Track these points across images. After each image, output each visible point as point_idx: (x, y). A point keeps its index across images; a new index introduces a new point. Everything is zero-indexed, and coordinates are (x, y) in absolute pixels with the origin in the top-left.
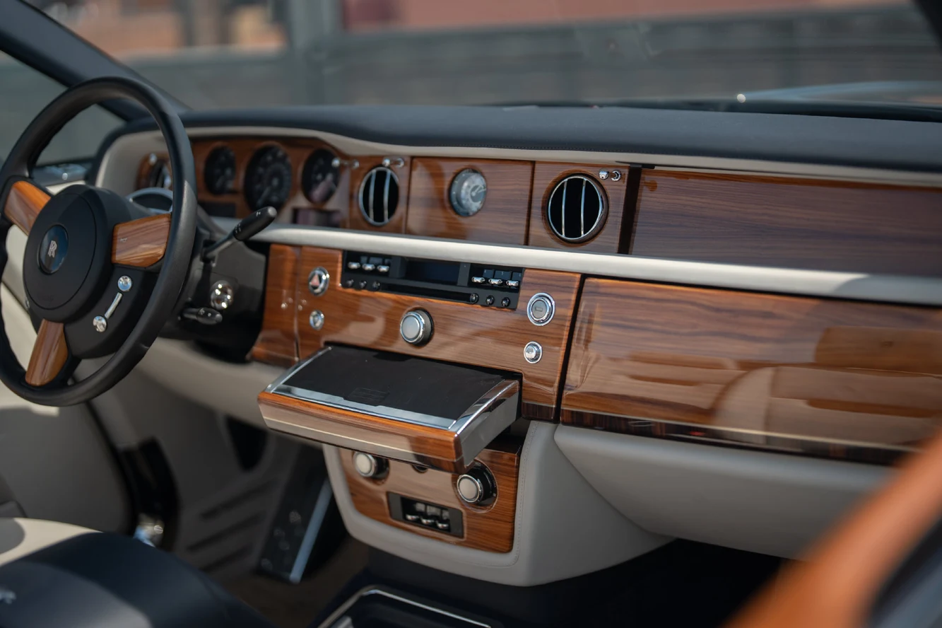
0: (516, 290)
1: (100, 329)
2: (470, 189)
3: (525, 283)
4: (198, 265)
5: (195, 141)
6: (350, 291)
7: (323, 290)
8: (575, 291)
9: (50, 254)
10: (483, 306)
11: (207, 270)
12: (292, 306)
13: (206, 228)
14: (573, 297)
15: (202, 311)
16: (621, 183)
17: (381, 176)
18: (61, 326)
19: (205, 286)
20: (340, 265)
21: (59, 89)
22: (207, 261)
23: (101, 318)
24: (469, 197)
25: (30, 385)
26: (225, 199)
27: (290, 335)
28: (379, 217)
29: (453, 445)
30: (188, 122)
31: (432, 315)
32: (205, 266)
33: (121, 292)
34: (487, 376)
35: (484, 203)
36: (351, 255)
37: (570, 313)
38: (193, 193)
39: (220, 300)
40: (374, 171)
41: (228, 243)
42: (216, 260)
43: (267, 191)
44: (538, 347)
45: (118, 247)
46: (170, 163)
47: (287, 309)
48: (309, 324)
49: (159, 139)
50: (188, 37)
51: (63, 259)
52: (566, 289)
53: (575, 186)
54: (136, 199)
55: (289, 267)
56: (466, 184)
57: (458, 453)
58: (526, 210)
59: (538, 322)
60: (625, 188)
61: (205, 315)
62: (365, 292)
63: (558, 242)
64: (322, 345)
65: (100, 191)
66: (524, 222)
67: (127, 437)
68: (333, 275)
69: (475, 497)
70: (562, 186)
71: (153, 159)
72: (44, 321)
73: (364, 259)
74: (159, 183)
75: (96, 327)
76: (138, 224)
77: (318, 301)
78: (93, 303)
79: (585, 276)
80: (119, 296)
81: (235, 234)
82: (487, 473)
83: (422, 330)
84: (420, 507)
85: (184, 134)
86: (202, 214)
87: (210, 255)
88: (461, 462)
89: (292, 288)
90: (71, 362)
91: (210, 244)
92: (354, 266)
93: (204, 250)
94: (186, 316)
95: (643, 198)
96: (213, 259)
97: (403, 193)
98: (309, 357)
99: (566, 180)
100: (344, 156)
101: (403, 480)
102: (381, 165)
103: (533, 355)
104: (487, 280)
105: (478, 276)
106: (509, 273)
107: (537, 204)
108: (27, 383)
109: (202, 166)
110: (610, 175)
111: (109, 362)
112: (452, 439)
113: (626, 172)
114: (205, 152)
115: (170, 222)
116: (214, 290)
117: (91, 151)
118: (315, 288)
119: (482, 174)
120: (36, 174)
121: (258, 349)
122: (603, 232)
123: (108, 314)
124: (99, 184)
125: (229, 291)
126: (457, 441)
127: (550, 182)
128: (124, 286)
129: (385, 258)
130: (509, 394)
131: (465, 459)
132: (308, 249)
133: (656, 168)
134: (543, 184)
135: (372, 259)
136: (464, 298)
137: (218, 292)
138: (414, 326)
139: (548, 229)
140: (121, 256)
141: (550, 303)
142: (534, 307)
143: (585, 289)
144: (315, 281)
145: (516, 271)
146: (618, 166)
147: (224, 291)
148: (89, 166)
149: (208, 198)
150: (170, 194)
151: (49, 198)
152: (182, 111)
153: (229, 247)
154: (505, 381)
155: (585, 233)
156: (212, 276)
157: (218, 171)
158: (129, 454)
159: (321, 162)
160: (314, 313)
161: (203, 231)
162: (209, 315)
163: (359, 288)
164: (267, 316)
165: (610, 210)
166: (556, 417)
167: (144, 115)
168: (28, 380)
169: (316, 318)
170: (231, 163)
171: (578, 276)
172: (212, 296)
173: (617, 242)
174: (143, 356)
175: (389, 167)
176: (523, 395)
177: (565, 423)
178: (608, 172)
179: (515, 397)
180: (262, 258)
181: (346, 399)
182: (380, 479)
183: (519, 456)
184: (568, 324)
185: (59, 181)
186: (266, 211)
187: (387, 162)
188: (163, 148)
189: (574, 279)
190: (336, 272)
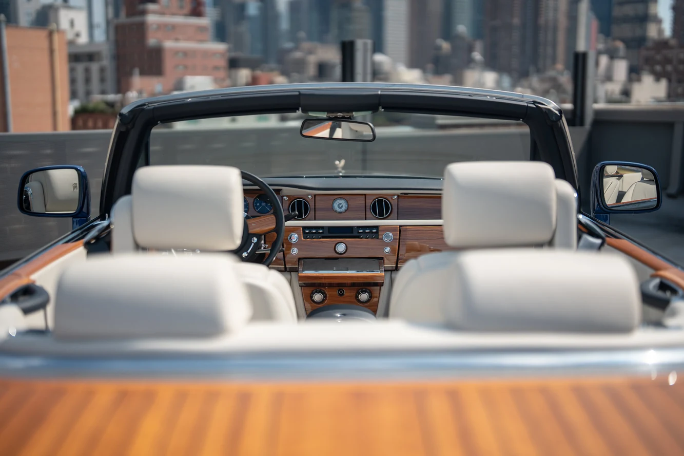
0: (377, 232)
2: (338, 204)
3: (381, 230)
8: (398, 231)
10: (366, 239)
14: (398, 233)
16: (396, 199)
20: (301, 232)
30: (271, 185)
31: (347, 244)
36: (305, 228)
37: (398, 237)
40: (296, 200)
44: (389, 249)
45: (249, 229)
52: (395, 230)
53: (380, 202)
58: (364, 209)
59: (387, 241)
62: (315, 240)
66: (364, 214)
68: (299, 235)
69: (367, 299)
70: (376, 201)
79: (401, 226)
80: (253, 244)
83: (344, 249)
97: (312, 207)
99: (377, 199)
102: (300, 198)
103: (387, 251)
104: (364, 231)
105: (360, 230)
107: (368, 206)
113: (397, 196)
119: (345, 199)
122: (391, 214)
123: (249, 251)
127: (371, 200)
134: (369, 202)
136: (358, 237)
138: (341, 248)
139: (373, 215)
140: (254, 230)
141: (391, 235)
142: (385, 237)
143: (402, 230)
145: (377, 227)
146: (394, 194)
155: (386, 215)
163: (312, 239)
165: (393, 208)
166: (396, 269)
171: (399, 226)
175: (303, 199)
176: (385, 264)
178: (390, 197)
184: (398, 241)
189: (397, 228)
190: (301, 234)
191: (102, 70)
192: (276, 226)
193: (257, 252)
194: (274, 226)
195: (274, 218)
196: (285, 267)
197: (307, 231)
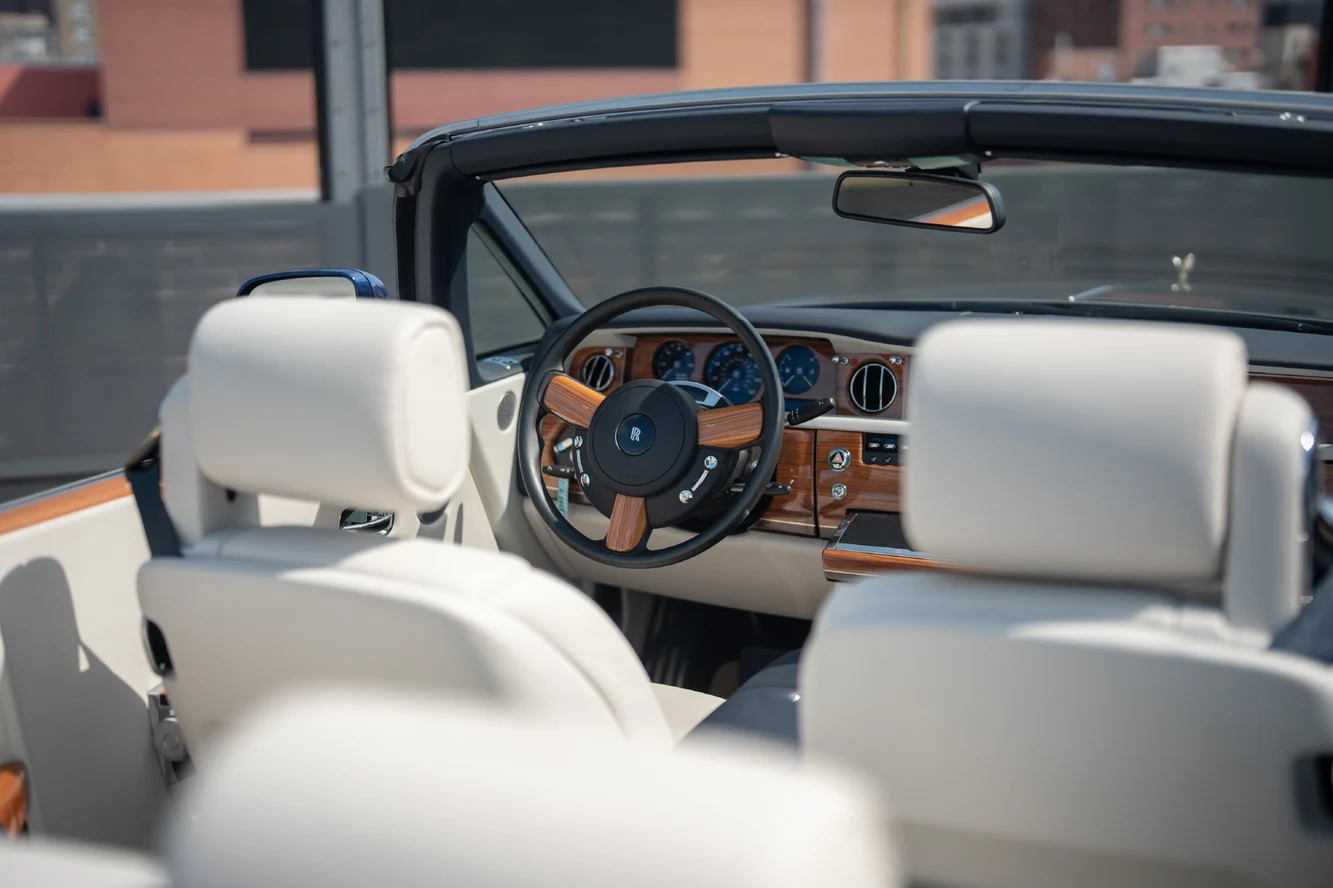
1: (686, 501)
6: (873, 466)
9: (632, 438)
18: (642, 499)
20: (861, 445)
23: (686, 492)
33: (707, 469)
36: (869, 437)
40: (866, 367)
43: (728, 381)
45: (702, 432)
48: (831, 495)
64: (844, 512)
68: (854, 454)
71: (609, 353)
72: (620, 496)
75: (681, 499)
76: (725, 412)
78: (683, 478)
80: (706, 473)
81: (790, 420)
92: (871, 445)
97: (901, 385)
102: (875, 362)
114: (654, 347)
115: (763, 410)
123: (694, 488)
128: (710, 464)
140: (707, 440)
163: (882, 464)
169: (838, 490)
187: (893, 360)
190: (857, 451)
191: (1001, 40)
192: (762, 431)
193: (733, 490)
194: (757, 432)
195: (760, 413)
196: (817, 528)
197: (874, 445)
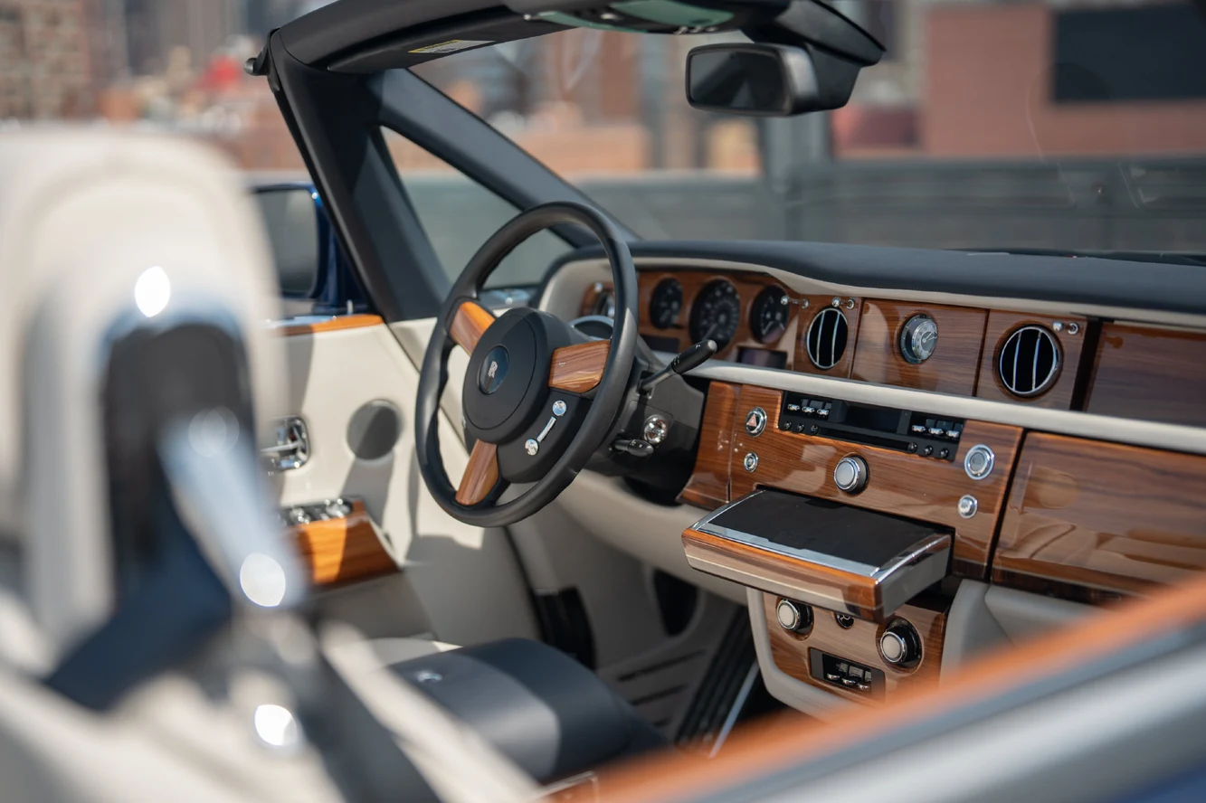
0: (956, 441)
1: (532, 452)
2: (922, 333)
3: (964, 434)
4: (633, 397)
5: (641, 270)
6: (787, 433)
7: (759, 431)
8: (1016, 445)
9: (490, 375)
10: (921, 456)
11: (642, 402)
12: (727, 448)
13: (646, 360)
14: (1013, 451)
15: (634, 442)
16: (1079, 334)
17: (831, 317)
18: (495, 446)
19: (639, 419)
20: (779, 406)
21: (515, 212)
22: (643, 392)
23: (533, 441)
24: (919, 343)
25: (460, 504)
26: (669, 333)
27: (721, 477)
28: (825, 360)
29: (872, 592)
30: (636, 251)
31: (869, 463)
32: (640, 398)
33: (555, 417)
34: (918, 528)
35: (932, 351)
37: (1009, 467)
38: (635, 324)
39: (653, 434)
40: (824, 312)
41: (666, 375)
42: (652, 393)
43: (713, 327)
44: (973, 502)
46: (614, 293)
47: (722, 450)
48: (743, 466)
49: (605, 267)
50: (655, 158)
51: (501, 382)
52: (1008, 443)
53: (1029, 337)
54: (577, 326)
55: (727, 406)
56: (917, 330)
57: (878, 601)
58: (977, 360)
59: (976, 475)
60: (1082, 342)
61: (636, 446)
62: (802, 436)
63: (1007, 395)
64: (754, 488)
65: (543, 315)
66: (974, 373)
67: (548, 583)
68: (771, 416)
69: (898, 657)
70: (1016, 337)
71: (598, 288)
72: (478, 441)
73: (805, 402)
74: (603, 311)
75: (527, 450)
76: (579, 348)
77: (754, 441)
78: (526, 426)
79: (1027, 430)
81: (673, 366)
82: (912, 631)
83: (856, 478)
84: (843, 667)
85: (630, 263)
86: (642, 344)
87: (646, 387)
88: (880, 611)
89: (729, 428)
90: (501, 485)
91: (648, 375)
92: (794, 408)
93: (641, 381)
94: (618, 447)
95: (1103, 354)
96: (649, 391)
97: (851, 335)
98: (739, 499)
99: (1021, 330)
100: (793, 294)
101: (826, 635)
102: (832, 307)
103: (967, 509)
104: (927, 429)
105: (919, 425)
106: (951, 424)
107: (989, 353)
108: (457, 502)
109: (647, 298)
110: (1066, 327)
111: (533, 488)
112: (872, 586)
113: (1084, 325)
114: (652, 284)
115: (609, 348)
116: (648, 424)
117: (536, 277)
118: (753, 428)
119: (933, 320)
120: (483, 296)
121: (688, 490)
122: (1055, 387)
124: (543, 307)
125: (664, 426)
126: (878, 589)
127: (1003, 332)
128: (558, 410)
129: (825, 400)
130: (938, 548)
131: (885, 610)
132: (748, 388)
133: (1116, 323)
134: (996, 334)
135: (813, 402)
136: (902, 447)
137: (652, 426)
138: (848, 473)
139: (999, 382)
140: (558, 380)
141: (990, 457)
142: (972, 460)
143: (1026, 443)
144: (752, 422)
145: (957, 422)
146: (1075, 318)
147: (658, 425)
148: (533, 292)
149: (653, 332)
150: (610, 322)
151: (492, 320)
152: (632, 240)
153: (666, 379)
154: (935, 535)
155: (1036, 386)
156: (648, 409)
157: (664, 304)
158: (548, 599)
159: (771, 299)
160: (749, 455)
161: (641, 361)
162: (641, 446)
163: (796, 431)
164: (700, 456)
165: (1065, 364)
166: (987, 576)
167: (594, 242)
168: (458, 499)
169: (750, 460)
170: (678, 297)
171: (1020, 430)
172: (646, 430)
173: (1070, 398)
174: (570, 483)
175: (838, 308)
176: (955, 551)
177: (997, 584)
178: (1063, 325)
179: (946, 552)
180: (701, 395)
181: (771, 540)
182: (803, 634)
183: (947, 615)
184: (1006, 479)
185: (501, 304)
186: (706, 343)
187: (837, 302)
188: (609, 277)
189: (1013, 433)
190: (775, 413)
